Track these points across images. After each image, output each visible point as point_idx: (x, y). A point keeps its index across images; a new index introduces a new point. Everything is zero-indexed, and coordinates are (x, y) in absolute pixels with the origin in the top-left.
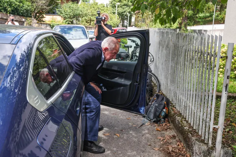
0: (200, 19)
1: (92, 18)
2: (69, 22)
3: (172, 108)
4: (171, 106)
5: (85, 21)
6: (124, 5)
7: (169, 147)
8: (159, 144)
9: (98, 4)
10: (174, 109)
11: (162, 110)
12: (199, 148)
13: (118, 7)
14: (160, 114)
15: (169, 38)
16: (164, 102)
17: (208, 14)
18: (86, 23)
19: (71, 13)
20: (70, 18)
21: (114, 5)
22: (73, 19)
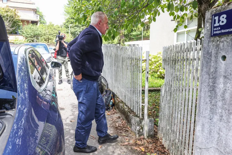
0: (134, 36)
1: (49, 37)
2: (31, 41)
3: (116, 99)
4: (116, 97)
5: (44, 40)
6: (76, 26)
7: (116, 124)
8: (110, 123)
9: (54, 26)
10: (118, 99)
11: (110, 101)
12: (135, 120)
13: (71, 28)
14: (109, 104)
15: (112, 50)
16: (111, 95)
17: (139, 33)
18: (45, 41)
19: (32, 33)
20: (31, 37)
21: (67, 26)
22: (33, 38)
